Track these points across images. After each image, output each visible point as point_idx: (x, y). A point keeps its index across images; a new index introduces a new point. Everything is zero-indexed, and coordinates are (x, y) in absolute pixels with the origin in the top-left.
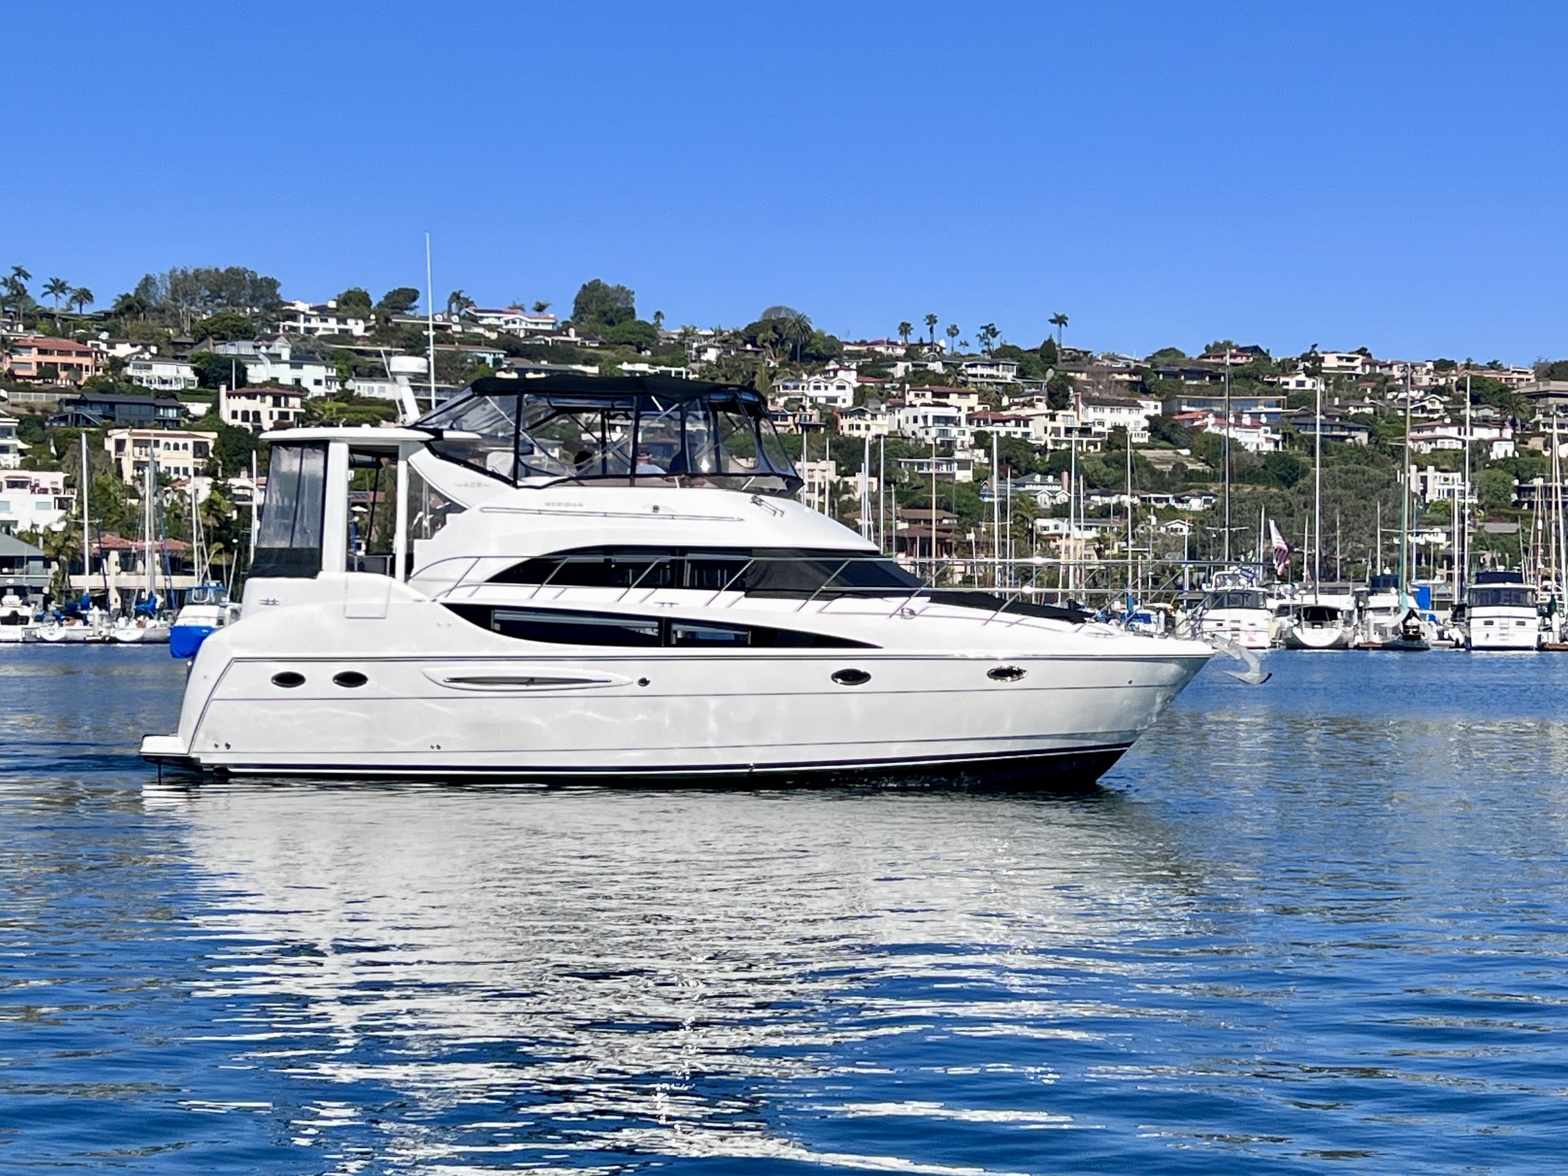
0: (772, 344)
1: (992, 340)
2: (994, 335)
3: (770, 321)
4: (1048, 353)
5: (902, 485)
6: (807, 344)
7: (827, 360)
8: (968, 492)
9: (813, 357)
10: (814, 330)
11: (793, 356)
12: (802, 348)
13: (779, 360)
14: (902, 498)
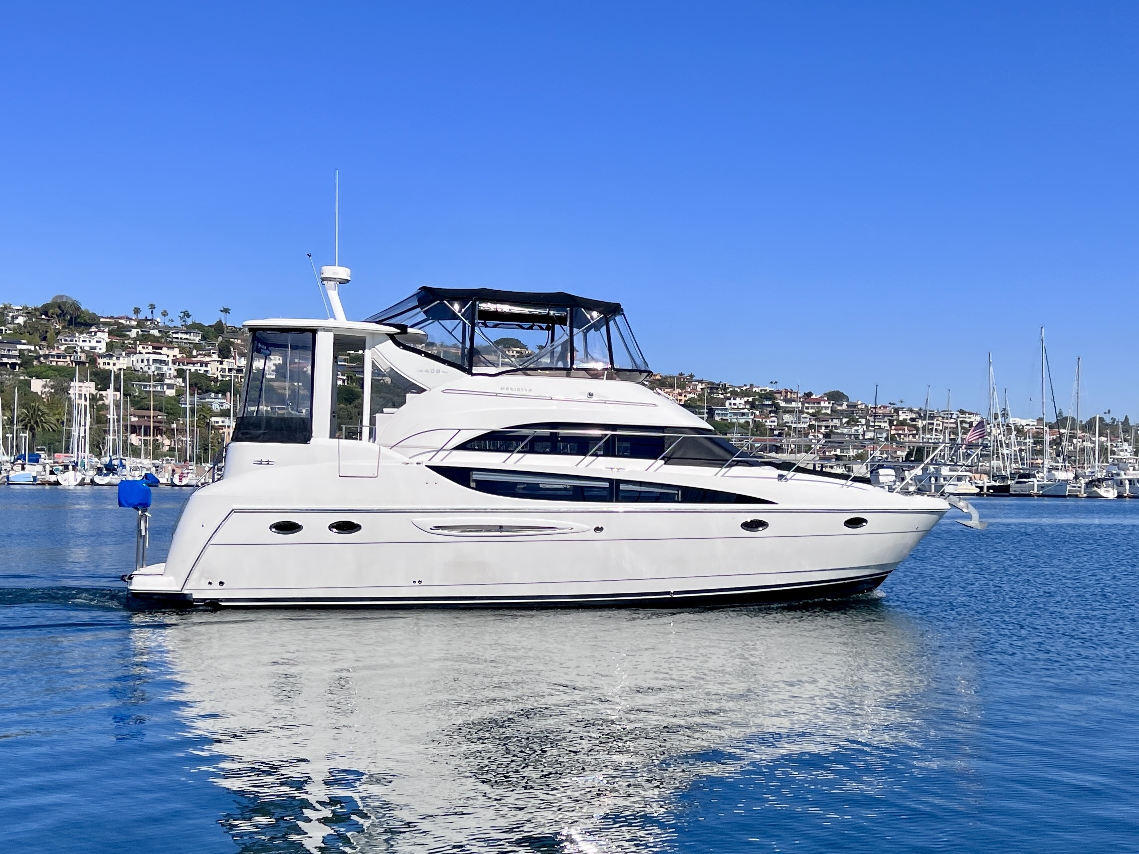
0: (57, 316)
1: (187, 319)
2: (189, 316)
3: (57, 303)
4: (219, 328)
5: (135, 397)
6: (79, 317)
7: (91, 325)
8: (173, 402)
9: (81, 324)
10: (83, 309)
11: (70, 322)
12: (75, 318)
13: (63, 324)
14: (134, 403)
